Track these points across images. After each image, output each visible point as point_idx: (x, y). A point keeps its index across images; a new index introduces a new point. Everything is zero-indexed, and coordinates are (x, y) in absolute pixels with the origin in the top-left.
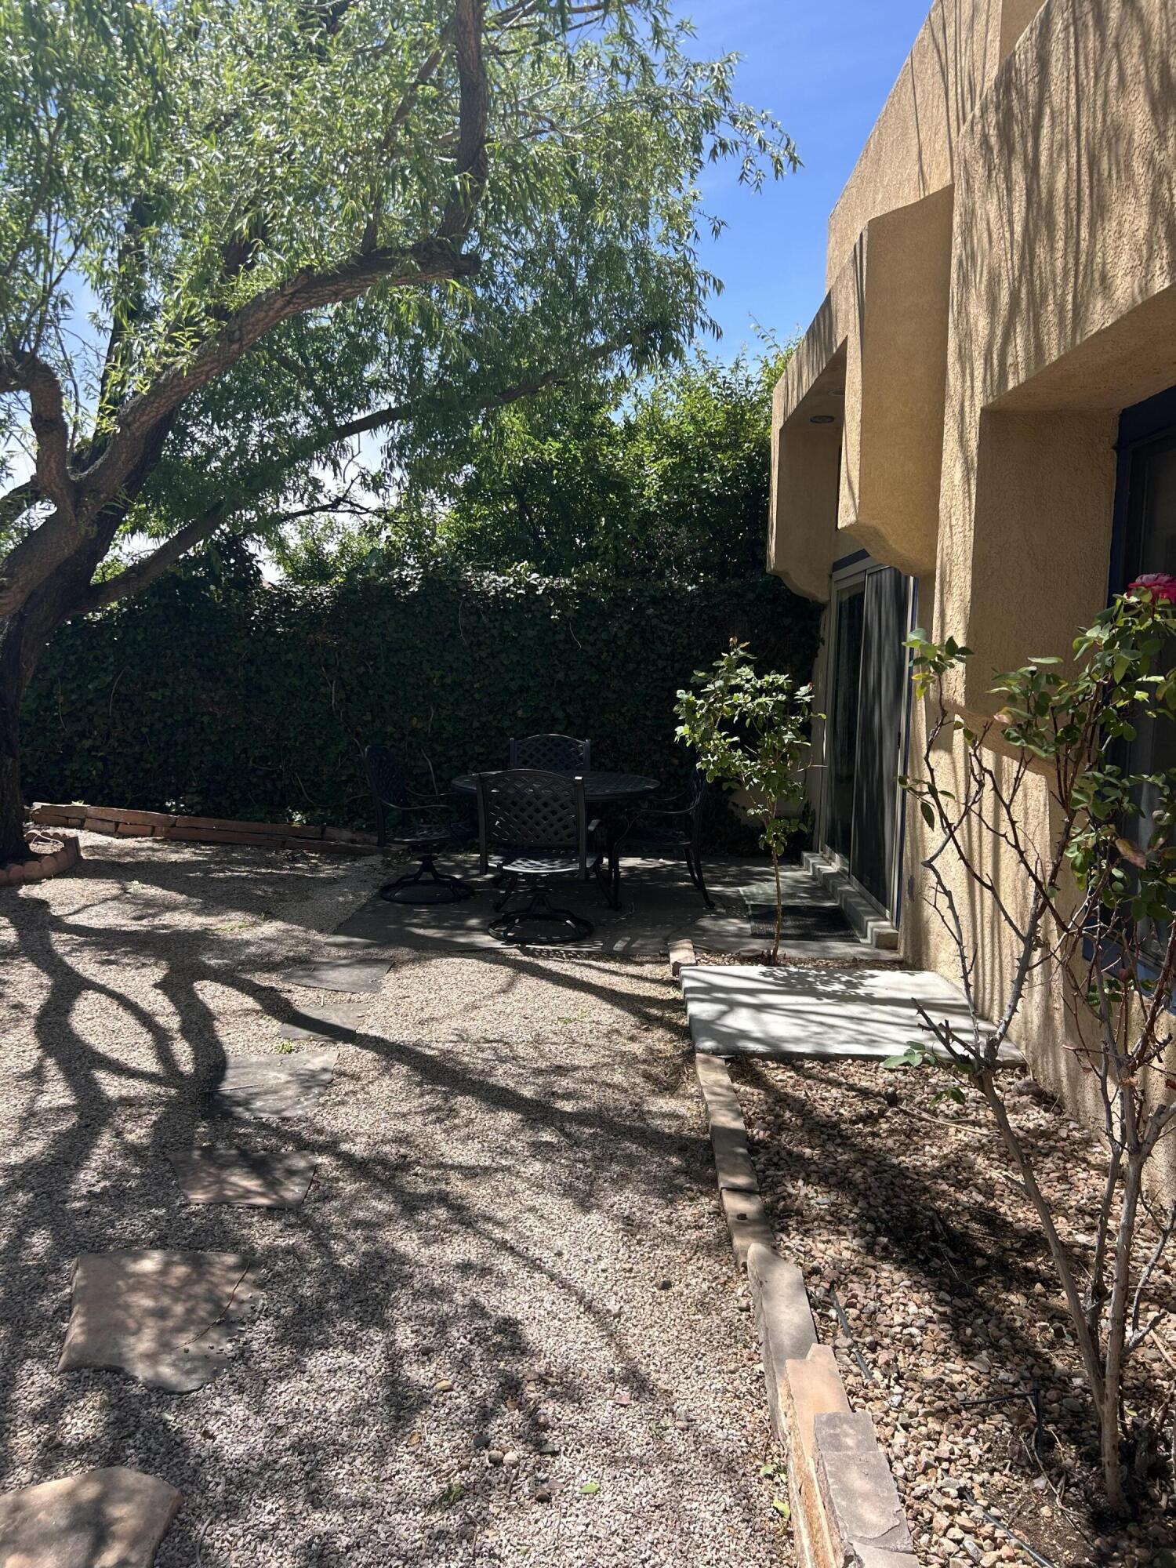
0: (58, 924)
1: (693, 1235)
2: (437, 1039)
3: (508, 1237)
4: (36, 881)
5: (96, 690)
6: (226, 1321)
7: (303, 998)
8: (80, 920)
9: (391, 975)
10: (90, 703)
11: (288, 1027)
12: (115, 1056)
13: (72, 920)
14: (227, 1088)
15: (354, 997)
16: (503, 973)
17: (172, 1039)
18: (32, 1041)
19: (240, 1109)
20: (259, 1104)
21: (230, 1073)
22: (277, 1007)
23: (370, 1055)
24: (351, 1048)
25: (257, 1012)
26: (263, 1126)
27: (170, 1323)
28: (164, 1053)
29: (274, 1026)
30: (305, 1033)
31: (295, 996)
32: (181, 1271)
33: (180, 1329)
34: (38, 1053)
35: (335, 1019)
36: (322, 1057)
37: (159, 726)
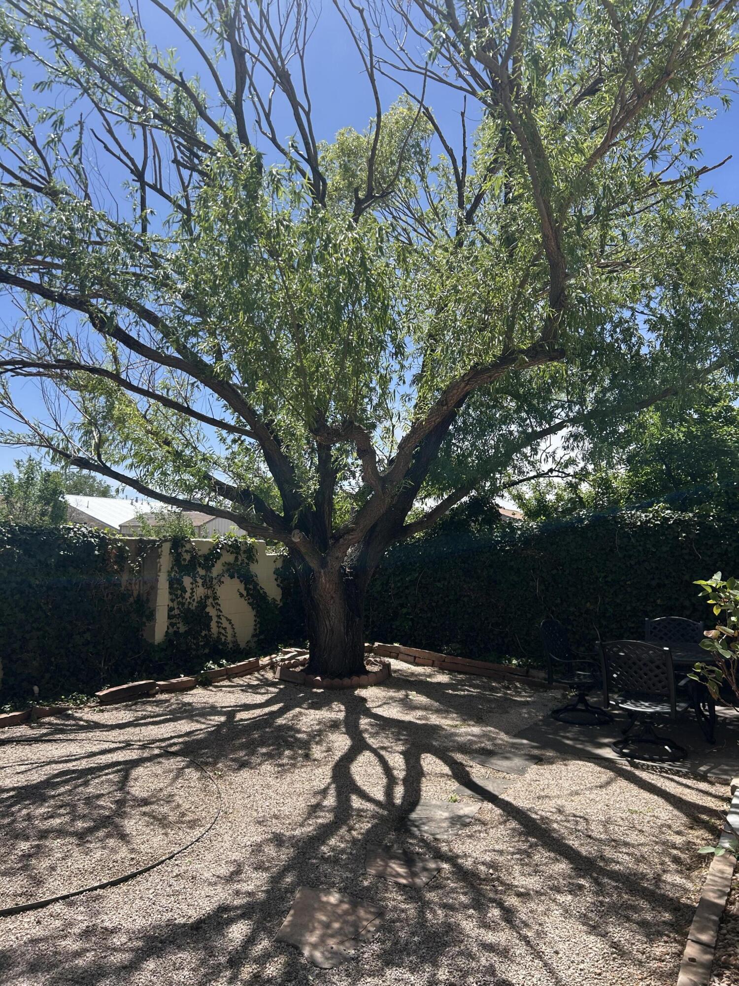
0: (368, 713)
1: (654, 965)
2: (543, 810)
3: (529, 934)
4: (364, 687)
5: (410, 581)
6: (357, 939)
7: (478, 772)
8: (379, 711)
9: (535, 766)
10: (407, 588)
11: (463, 788)
12: (365, 788)
13: (374, 711)
14: (414, 816)
15: (507, 776)
16: (606, 775)
17: (397, 784)
18: (329, 773)
19: (415, 829)
20: (426, 828)
21: (419, 808)
22: (462, 776)
23: (499, 811)
24: (490, 805)
25: (448, 775)
26: (423, 840)
27: (330, 932)
28: (389, 792)
29: (454, 785)
30: (469, 792)
31: (474, 770)
32: (345, 906)
33: (332, 936)
34: (329, 781)
35: (490, 787)
36: (470, 807)
37: (441, 602)
